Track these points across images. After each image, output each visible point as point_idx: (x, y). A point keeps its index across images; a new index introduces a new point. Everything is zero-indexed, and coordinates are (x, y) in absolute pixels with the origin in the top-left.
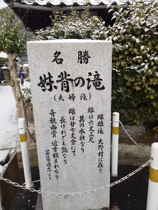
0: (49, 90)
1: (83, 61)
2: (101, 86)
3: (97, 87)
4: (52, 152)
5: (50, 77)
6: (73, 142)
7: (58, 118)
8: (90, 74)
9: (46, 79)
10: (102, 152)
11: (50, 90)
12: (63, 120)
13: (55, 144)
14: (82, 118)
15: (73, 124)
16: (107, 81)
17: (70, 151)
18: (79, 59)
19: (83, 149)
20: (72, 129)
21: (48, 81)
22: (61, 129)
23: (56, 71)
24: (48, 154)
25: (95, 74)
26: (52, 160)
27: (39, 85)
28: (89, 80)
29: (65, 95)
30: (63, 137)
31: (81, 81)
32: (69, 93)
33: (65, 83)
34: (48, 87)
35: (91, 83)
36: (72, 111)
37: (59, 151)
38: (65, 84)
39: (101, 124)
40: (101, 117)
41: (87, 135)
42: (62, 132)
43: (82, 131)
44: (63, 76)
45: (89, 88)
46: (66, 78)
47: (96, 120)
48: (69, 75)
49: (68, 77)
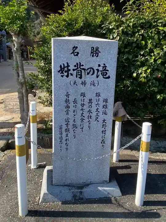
0: (66, 76)
1: (94, 55)
2: (107, 76)
3: (104, 77)
4: (64, 127)
5: (68, 66)
6: (82, 120)
7: (71, 99)
8: (99, 66)
9: (64, 67)
10: (105, 131)
12: (75, 102)
13: (67, 121)
14: (90, 100)
15: (83, 105)
16: (112, 72)
17: (79, 127)
18: (91, 53)
19: (89, 127)
20: (82, 109)
21: (66, 69)
22: (74, 109)
23: (73, 61)
24: (61, 128)
25: (103, 65)
26: (64, 134)
27: (59, 72)
28: (98, 70)
29: (79, 81)
30: (74, 115)
31: (92, 71)
32: (82, 80)
33: (80, 71)
34: (66, 74)
35: (100, 73)
36: (83, 95)
37: (70, 127)
38: (79, 72)
39: (105, 107)
40: (106, 101)
41: (94, 115)
42: (74, 111)
43: (90, 111)
44: (78, 66)
45: (97, 77)
46: (80, 67)
47: (102, 104)
48: (83, 65)
49: (81, 67)
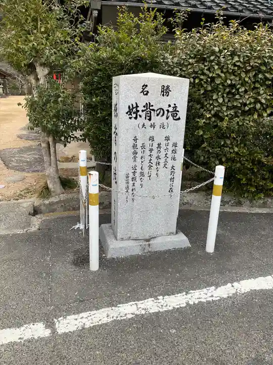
0: (134, 118)
1: (165, 94)
2: (177, 117)
3: (174, 118)
4: (131, 175)
5: (137, 106)
6: (150, 167)
7: (139, 144)
8: (170, 106)
9: (133, 108)
10: (174, 178)
11: (136, 118)
12: (143, 147)
13: (134, 168)
14: (159, 145)
15: (151, 150)
16: (183, 113)
17: (146, 175)
18: (162, 92)
19: (157, 174)
20: (150, 155)
21: (134, 110)
22: (141, 155)
23: (142, 101)
24: (127, 177)
25: (173, 106)
26: (131, 182)
27: (127, 113)
28: (168, 111)
29: (147, 123)
30: (142, 162)
31: (162, 112)
32: (151, 122)
33: (149, 112)
34: (134, 115)
35: (170, 114)
36: (152, 139)
37: (138, 175)
38: (148, 114)
39: (174, 151)
40: (175, 145)
41: (162, 161)
42: (142, 157)
43: (158, 158)
44: (148, 106)
45: (167, 118)
46: (149, 108)
47: (171, 148)
48: (152, 106)
49: (151, 108)
